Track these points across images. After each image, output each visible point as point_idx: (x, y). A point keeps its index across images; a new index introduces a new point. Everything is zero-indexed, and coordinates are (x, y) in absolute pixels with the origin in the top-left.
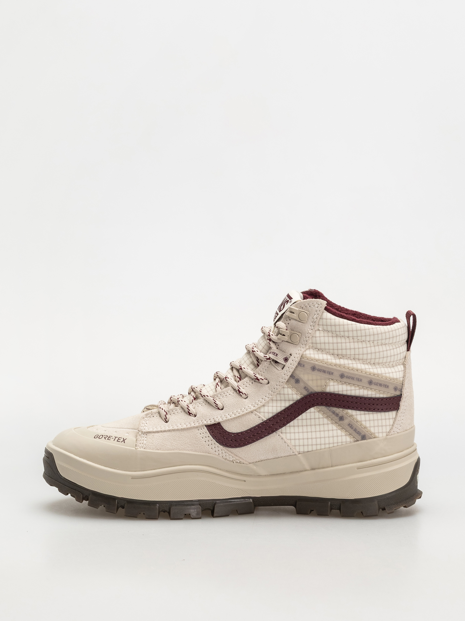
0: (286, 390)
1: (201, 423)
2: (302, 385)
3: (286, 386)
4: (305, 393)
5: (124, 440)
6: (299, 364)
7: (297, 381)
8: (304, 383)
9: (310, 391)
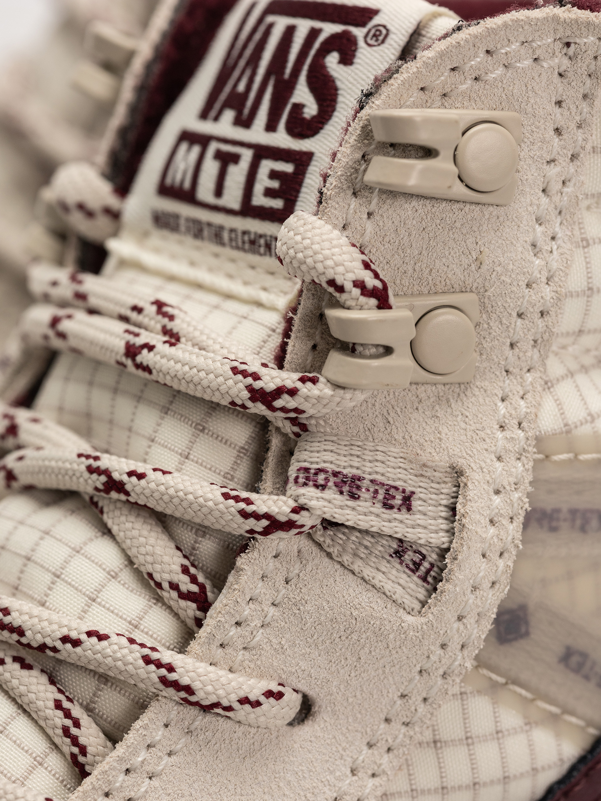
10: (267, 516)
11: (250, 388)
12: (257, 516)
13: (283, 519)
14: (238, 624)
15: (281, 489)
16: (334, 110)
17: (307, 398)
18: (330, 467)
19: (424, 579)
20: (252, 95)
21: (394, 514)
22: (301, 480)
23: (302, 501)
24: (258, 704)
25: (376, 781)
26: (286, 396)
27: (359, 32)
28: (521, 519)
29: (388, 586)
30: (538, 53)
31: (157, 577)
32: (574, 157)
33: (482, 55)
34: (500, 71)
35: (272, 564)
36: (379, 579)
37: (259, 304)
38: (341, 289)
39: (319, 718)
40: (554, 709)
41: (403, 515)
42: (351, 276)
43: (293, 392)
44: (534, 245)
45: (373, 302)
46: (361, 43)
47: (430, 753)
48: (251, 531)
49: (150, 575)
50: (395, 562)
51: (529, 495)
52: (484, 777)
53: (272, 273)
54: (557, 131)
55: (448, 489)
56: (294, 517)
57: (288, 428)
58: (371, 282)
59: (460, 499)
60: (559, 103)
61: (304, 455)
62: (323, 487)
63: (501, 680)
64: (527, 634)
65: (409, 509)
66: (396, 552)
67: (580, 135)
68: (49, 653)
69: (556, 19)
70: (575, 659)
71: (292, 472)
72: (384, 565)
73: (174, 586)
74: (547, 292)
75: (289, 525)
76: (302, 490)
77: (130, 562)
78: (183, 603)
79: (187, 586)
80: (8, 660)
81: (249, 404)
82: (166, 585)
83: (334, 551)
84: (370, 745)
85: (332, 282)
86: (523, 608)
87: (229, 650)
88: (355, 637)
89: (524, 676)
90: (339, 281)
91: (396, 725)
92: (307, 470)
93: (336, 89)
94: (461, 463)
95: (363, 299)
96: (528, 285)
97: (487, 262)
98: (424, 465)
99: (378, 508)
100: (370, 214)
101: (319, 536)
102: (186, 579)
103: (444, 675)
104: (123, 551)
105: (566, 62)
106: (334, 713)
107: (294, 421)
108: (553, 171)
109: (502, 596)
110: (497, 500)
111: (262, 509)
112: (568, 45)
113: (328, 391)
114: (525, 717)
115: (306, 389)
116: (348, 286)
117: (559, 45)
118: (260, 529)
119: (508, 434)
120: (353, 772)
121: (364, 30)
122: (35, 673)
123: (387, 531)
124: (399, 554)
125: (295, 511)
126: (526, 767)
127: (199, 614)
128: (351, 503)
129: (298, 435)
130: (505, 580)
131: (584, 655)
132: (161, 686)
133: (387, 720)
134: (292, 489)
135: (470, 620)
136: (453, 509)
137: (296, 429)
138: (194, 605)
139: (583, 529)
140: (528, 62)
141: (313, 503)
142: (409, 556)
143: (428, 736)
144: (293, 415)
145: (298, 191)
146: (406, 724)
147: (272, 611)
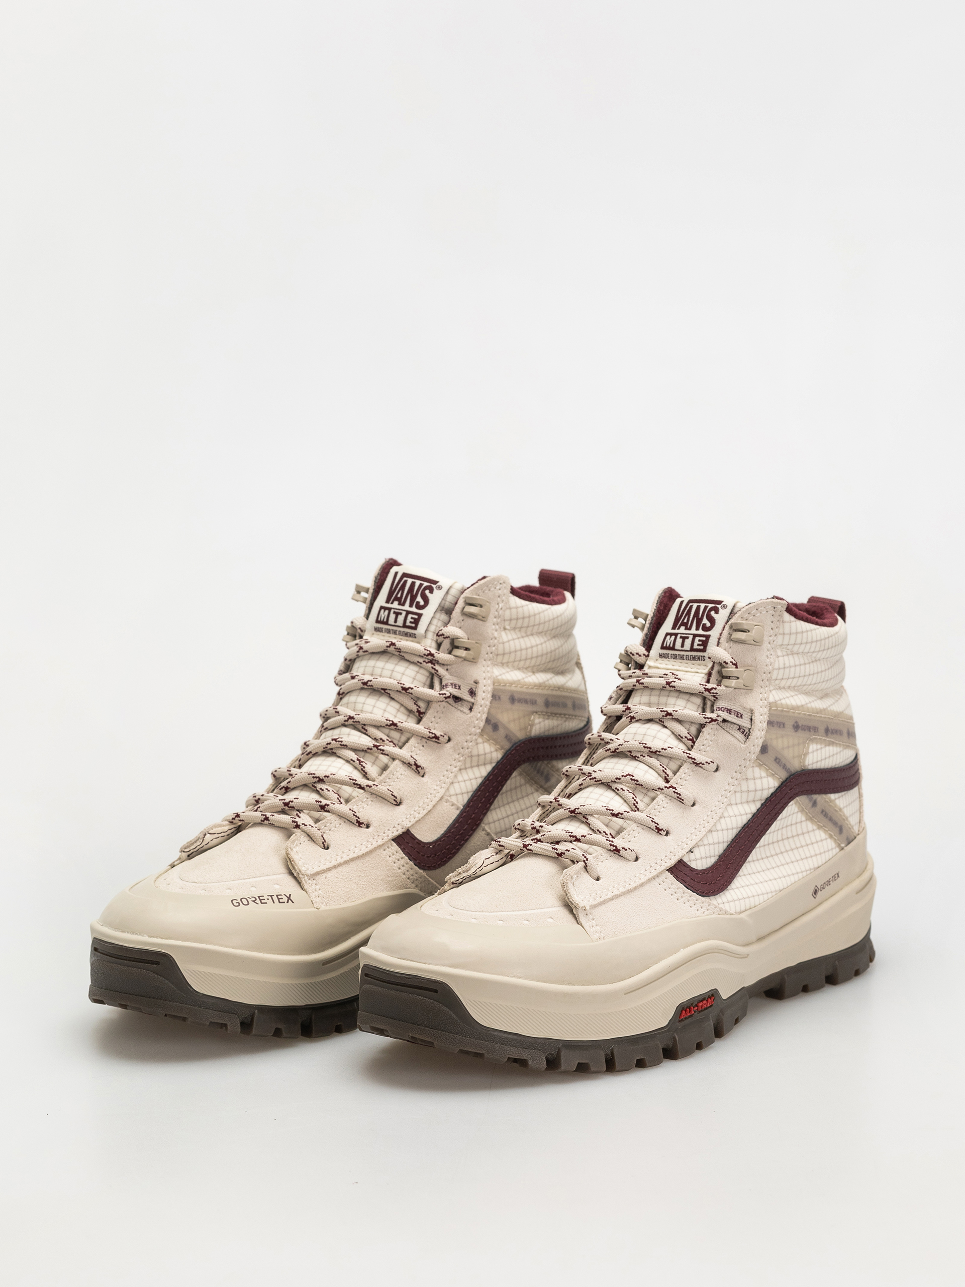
0: (481, 746)
1: (385, 838)
2: (502, 732)
3: (480, 740)
4: (507, 746)
5: (289, 898)
6: (495, 697)
7: (495, 727)
8: (506, 728)
9: (513, 741)
10: (710, 718)
11: (704, 688)
12: (708, 718)
13: (714, 719)
14: (703, 745)
15: (712, 712)
16: (715, 624)
17: (719, 690)
18: (725, 707)
19: (745, 736)
20: (690, 622)
21: (738, 719)
22: (718, 710)
23: (719, 714)
24: (709, 764)
25: (734, 787)
26: (714, 690)
27: (719, 606)
28: (767, 722)
29: (738, 736)
30: (768, 610)
31: (681, 736)
32: (775, 635)
33: (755, 610)
34: (759, 614)
35: (710, 731)
36: (735, 735)
37: (697, 673)
38: (727, 663)
39: (720, 771)
40: (773, 773)
41: (740, 719)
42: (729, 660)
43: (715, 689)
44: (767, 656)
45: (735, 666)
46: (720, 608)
47: (745, 781)
48: (706, 722)
49: (679, 735)
50: (739, 731)
51: (768, 716)
52: (757, 789)
53: (700, 665)
54: (772, 629)
55: (750, 714)
56: (717, 718)
57: (712, 698)
58: (734, 662)
59: (753, 716)
60: (772, 622)
61: (718, 704)
62: (723, 711)
63: (762, 764)
64: (767, 752)
65: (742, 718)
66: (738, 729)
67: (777, 630)
68: (658, 753)
69: (772, 602)
70: (778, 760)
71: (715, 708)
72: (736, 732)
73: (686, 737)
74: (771, 668)
75: (716, 720)
76: (719, 712)
77: (673, 733)
78: (688, 741)
79: (689, 737)
80: (646, 756)
81: (704, 692)
82: (684, 737)
83: (725, 728)
84: (732, 778)
85: (725, 662)
86: (767, 745)
87: (701, 751)
88: (730, 749)
89: (767, 763)
90: (727, 662)
91: (738, 773)
92: (719, 708)
93: (715, 620)
94: (753, 708)
95: (732, 666)
96: (766, 666)
97: (757, 659)
98: (745, 708)
99: (735, 717)
100: (730, 647)
101: (721, 724)
102: (689, 735)
103: (749, 761)
104: (671, 731)
105: (774, 612)
106: (724, 769)
107: (714, 696)
108: (771, 638)
109: (763, 741)
110: (761, 717)
111: (709, 717)
112: (775, 608)
113: (724, 688)
114: (767, 774)
115: (718, 688)
116: (729, 662)
117: (772, 608)
118: (708, 722)
119: (763, 701)
120: (728, 784)
121: (721, 606)
122: (653, 758)
123: (737, 723)
124: (739, 729)
125: (718, 716)
126: (767, 787)
127: (692, 744)
128: (730, 715)
129: (715, 700)
130: (763, 737)
131: (780, 760)
132: (688, 758)
133: (736, 772)
134: (715, 712)
135: (756, 746)
136: (751, 719)
137: (715, 699)
138: (691, 742)
139: (779, 727)
140: (765, 612)
141: (721, 715)
142: (741, 730)
143: (744, 777)
144: (715, 694)
145: (707, 644)
146: (740, 773)
147: (711, 742)
